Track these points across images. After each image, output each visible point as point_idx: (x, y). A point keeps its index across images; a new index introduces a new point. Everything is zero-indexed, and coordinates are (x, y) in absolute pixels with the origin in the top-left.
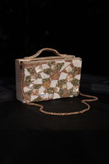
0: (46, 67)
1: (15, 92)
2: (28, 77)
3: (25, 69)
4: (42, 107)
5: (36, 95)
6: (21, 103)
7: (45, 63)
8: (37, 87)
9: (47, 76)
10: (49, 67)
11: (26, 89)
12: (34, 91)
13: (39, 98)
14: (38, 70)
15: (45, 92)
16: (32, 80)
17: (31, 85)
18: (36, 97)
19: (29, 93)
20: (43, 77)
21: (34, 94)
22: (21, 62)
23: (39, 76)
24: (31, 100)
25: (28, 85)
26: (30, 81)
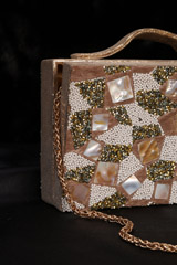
0: (146, 83)
1: (37, 174)
2: (80, 117)
3: (72, 86)
4: (129, 225)
5: (108, 183)
6: (54, 210)
7: (145, 70)
8: (113, 154)
9: (150, 119)
10: (157, 86)
11: (73, 161)
12: (103, 168)
13: (121, 195)
14: (117, 92)
15: (141, 176)
16: (95, 127)
17: (93, 148)
18: (109, 192)
19: (85, 176)
20: (135, 122)
21: (102, 182)
22: (60, 66)
23: (120, 117)
24: (92, 203)
25: (80, 146)
26: (88, 132)
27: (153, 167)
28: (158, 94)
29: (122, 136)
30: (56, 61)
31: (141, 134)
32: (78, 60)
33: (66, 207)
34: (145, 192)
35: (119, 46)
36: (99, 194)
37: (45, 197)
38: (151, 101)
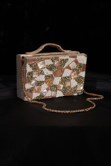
27: (51, 87)
28: (52, 65)
29: (42, 78)
30: (22, 55)
31: (48, 77)
32: (29, 55)
33: (26, 100)
34: (49, 94)
35: (40, 50)
36: (35, 95)
37: (18, 96)
38: (50, 68)
